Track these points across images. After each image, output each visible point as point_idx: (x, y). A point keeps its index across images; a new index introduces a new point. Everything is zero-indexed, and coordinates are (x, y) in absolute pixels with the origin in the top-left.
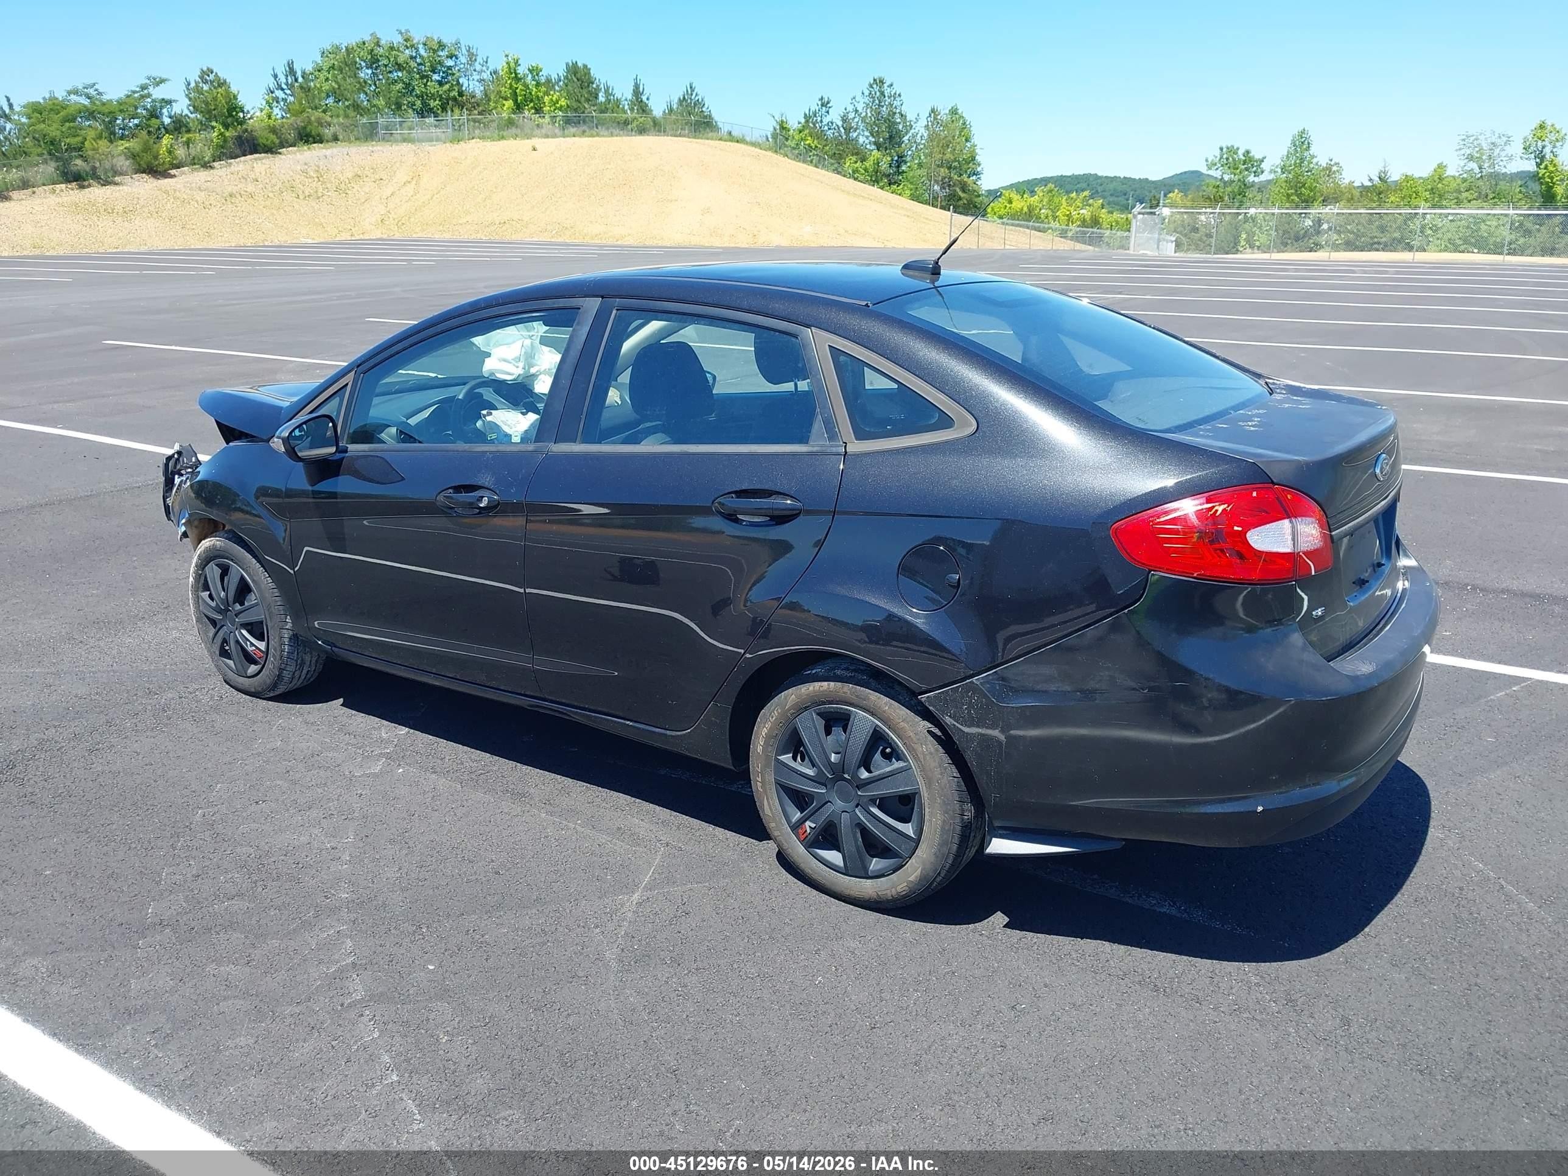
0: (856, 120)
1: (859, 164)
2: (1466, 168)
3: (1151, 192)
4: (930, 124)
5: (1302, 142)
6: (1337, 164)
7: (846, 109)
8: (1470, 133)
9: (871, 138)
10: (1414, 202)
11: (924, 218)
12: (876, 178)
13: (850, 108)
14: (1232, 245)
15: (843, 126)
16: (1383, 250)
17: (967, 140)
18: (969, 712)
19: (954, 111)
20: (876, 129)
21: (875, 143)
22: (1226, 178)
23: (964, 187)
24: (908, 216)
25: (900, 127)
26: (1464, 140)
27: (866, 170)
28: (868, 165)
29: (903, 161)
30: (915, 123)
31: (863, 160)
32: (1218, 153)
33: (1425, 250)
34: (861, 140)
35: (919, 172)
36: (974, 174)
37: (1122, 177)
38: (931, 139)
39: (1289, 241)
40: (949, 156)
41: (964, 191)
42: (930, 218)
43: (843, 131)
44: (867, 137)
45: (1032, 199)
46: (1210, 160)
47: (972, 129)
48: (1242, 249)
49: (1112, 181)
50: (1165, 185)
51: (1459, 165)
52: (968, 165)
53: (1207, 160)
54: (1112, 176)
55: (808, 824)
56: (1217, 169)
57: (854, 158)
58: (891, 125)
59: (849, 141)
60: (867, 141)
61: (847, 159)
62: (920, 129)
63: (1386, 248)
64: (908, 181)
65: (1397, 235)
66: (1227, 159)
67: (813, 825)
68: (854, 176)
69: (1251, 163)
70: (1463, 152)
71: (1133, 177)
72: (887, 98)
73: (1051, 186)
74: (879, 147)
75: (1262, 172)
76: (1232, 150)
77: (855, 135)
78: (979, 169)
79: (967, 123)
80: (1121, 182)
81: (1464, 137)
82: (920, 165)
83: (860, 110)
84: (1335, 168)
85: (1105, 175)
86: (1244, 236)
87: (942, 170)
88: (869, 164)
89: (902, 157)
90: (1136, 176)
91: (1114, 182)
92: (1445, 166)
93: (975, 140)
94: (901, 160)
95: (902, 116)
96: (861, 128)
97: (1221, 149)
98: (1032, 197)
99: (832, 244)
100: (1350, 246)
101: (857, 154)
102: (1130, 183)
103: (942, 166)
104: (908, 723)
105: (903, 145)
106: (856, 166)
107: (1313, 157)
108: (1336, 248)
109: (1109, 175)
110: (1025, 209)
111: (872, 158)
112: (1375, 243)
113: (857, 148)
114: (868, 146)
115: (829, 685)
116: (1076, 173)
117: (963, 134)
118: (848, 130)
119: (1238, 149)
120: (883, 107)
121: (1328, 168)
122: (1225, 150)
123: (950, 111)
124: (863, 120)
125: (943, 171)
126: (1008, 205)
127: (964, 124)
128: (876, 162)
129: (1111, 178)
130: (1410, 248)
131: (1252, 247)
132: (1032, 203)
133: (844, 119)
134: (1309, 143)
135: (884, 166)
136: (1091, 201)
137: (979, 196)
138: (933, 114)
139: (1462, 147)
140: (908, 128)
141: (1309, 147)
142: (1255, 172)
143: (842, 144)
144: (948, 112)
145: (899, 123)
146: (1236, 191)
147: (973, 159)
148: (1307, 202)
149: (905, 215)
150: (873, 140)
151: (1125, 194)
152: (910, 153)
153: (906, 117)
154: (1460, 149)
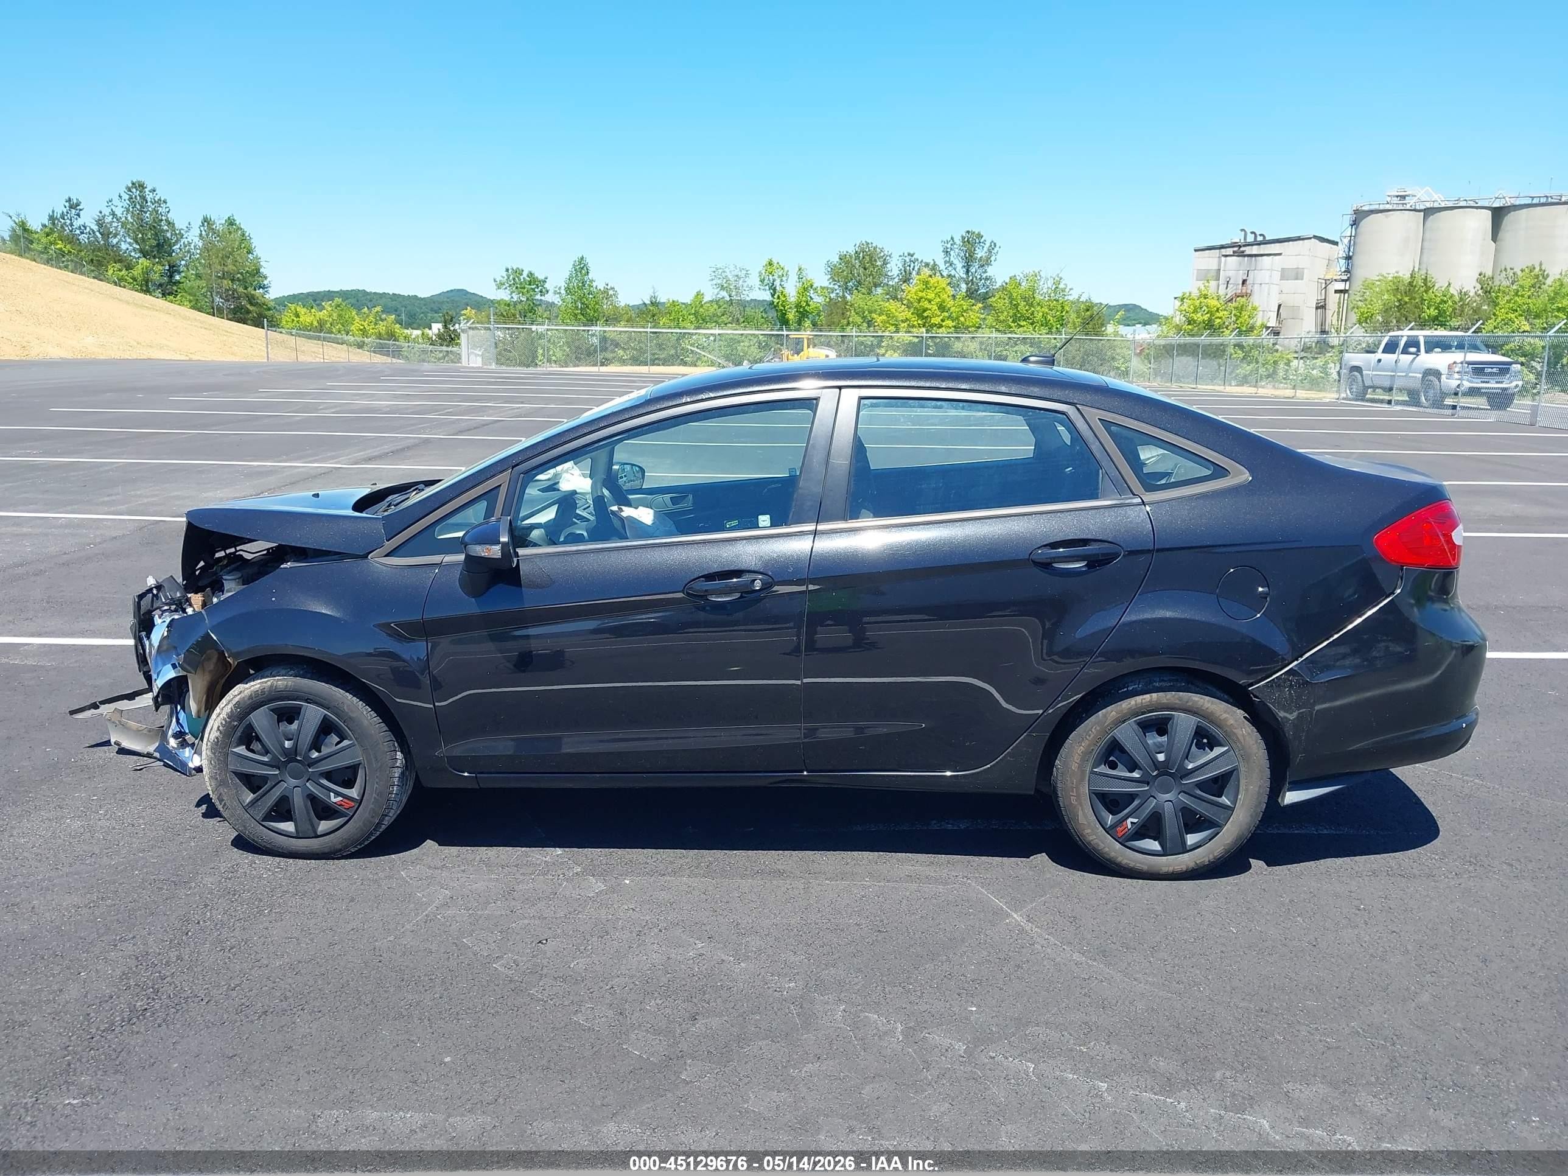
0: (115, 224)
1: (124, 272)
2: (719, 296)
3: (421, 308)
4: (203, 233)
5: (581, 268)
6: (612, 288)
7: (101, 212)
8: (718, 266)
9: (135, 245)
10: (682, 324)
11: (223, 330)
12: (146, 286)
13: (107, 211)
14: (530, 360)
15: (99, 231)
16: (663, 365)
17: (249, 252)
18: (1290, 692)
19: (231, 222)
20: (140, 236)
21: (141, 251)
22: (515, 297)
23: (251, 300)
24: (205, 329)
25: (169, 235)
26: (714, 272)
27: (134, 279)
28: (135, 273)
29: (176, 271)
30: (187, 232)
31: (129, 268)
32: (505, 274)
33: (695, 366)
34: (124, 246)
35: (198, 282)
36: (260, 287)
37: (391, 293)
38: (207, 249)
39: (582, 356)
40: (231, 267)
41: (251, 304)
42: (229, 331)
43: (99, 236)
44: (130, 243)
45: (321, 313)
46: (498, 280)
47: (252, 241)
48: (540, 363)
49: (381, 298)
50: (434, 302)
51: (713, 293)
52: (254, 276)
53: (495, 281)
54: (381, 292)
55: (1130, 820)
56: (506, 288)
57: (118, 266)
58: (157, 232)
59: (107, 245)
60: (131, 248)
61: (109, 267)
62: (193, 238)
63: (665, 362)
64: (186, 292)
65: (673, 352)
66: (514, 279)
67: (1135, 820)
68: (119, 282)
69: (535, 283)
70: (714, 282)
71: (402, 294)
72: (149, 204)
73: (338, 300)
74: (145, 254)
75: (548, 292)
76: (518, 272)
77: (115, 241)
78: (265, 282)
79: (247, 234)
80: (391, 298)
81: (714, 269)
82: (199, 276)
83: (119, 215)
84: (611, 292)
85: (373, 291)
86: (541, 351)
87: (226, 281)
88: (137, 272)
89: (174, 266)
90: (405, 293)
91: (383, 299)
92: (703, 294)
93: (259, 251)
94: (173, 270)
95: (169, 223)
96: (121, 234)
97: (507, 270)
98: (321, 311)
99: (127, 357)
100: (636, 361)
101: (120, 261)
102: (400, 299)
103: (223, 278)
104: (1228, 713)
105: (174, 254)
106: (121, 273)
107: (592, 281)
108: (623, 362)
109: (378, 292)
110: (315, 323)
111: (140, 266)
112: (656, 359)
113: (119, 255)
114: (133, 254)
115: (1151, 696)
116: (344, 289)
117: (243, 245)
118: (106, 235)
119: (523, 271)
120: (146, 213)
121: (606, 291)
122: (510, 271)
123: (226, 221)
124: (123, 225)
125: (226, 283)
126: (295, 319)
127: (243, 235)
128: (145, 270)
129: (380, 294)
130: (685, 364)
131: (549, 361)
132: (321, 317)
133: (100, 223)
134: (587, 269)
135: (156, 277)
136: (384, 316)
137: (269, 309)
138: (206, 224)
139: (713, 277)
140: (178, 236)
141: (588, 273)
142: (541, 292)
143: (99, 250)
144: (224, 222)
145: (167, 231)
146: (526, 308)
147: (258, 271)
148: (592, 321)
149: (201, 328)
150: (138, 247)
151: (396, 311)
152: (183, 263)
153: (174, 224)
154: (712, 280)
